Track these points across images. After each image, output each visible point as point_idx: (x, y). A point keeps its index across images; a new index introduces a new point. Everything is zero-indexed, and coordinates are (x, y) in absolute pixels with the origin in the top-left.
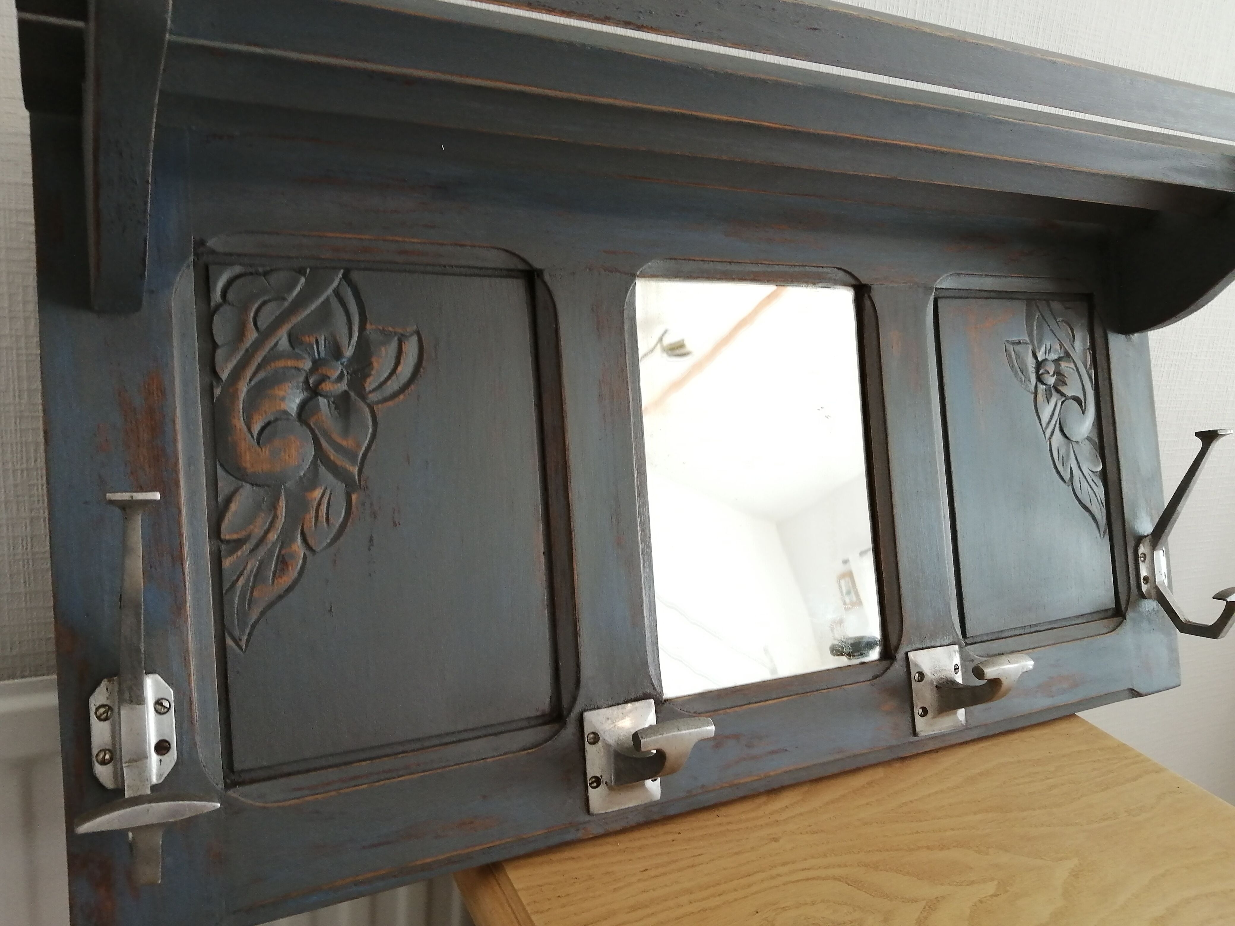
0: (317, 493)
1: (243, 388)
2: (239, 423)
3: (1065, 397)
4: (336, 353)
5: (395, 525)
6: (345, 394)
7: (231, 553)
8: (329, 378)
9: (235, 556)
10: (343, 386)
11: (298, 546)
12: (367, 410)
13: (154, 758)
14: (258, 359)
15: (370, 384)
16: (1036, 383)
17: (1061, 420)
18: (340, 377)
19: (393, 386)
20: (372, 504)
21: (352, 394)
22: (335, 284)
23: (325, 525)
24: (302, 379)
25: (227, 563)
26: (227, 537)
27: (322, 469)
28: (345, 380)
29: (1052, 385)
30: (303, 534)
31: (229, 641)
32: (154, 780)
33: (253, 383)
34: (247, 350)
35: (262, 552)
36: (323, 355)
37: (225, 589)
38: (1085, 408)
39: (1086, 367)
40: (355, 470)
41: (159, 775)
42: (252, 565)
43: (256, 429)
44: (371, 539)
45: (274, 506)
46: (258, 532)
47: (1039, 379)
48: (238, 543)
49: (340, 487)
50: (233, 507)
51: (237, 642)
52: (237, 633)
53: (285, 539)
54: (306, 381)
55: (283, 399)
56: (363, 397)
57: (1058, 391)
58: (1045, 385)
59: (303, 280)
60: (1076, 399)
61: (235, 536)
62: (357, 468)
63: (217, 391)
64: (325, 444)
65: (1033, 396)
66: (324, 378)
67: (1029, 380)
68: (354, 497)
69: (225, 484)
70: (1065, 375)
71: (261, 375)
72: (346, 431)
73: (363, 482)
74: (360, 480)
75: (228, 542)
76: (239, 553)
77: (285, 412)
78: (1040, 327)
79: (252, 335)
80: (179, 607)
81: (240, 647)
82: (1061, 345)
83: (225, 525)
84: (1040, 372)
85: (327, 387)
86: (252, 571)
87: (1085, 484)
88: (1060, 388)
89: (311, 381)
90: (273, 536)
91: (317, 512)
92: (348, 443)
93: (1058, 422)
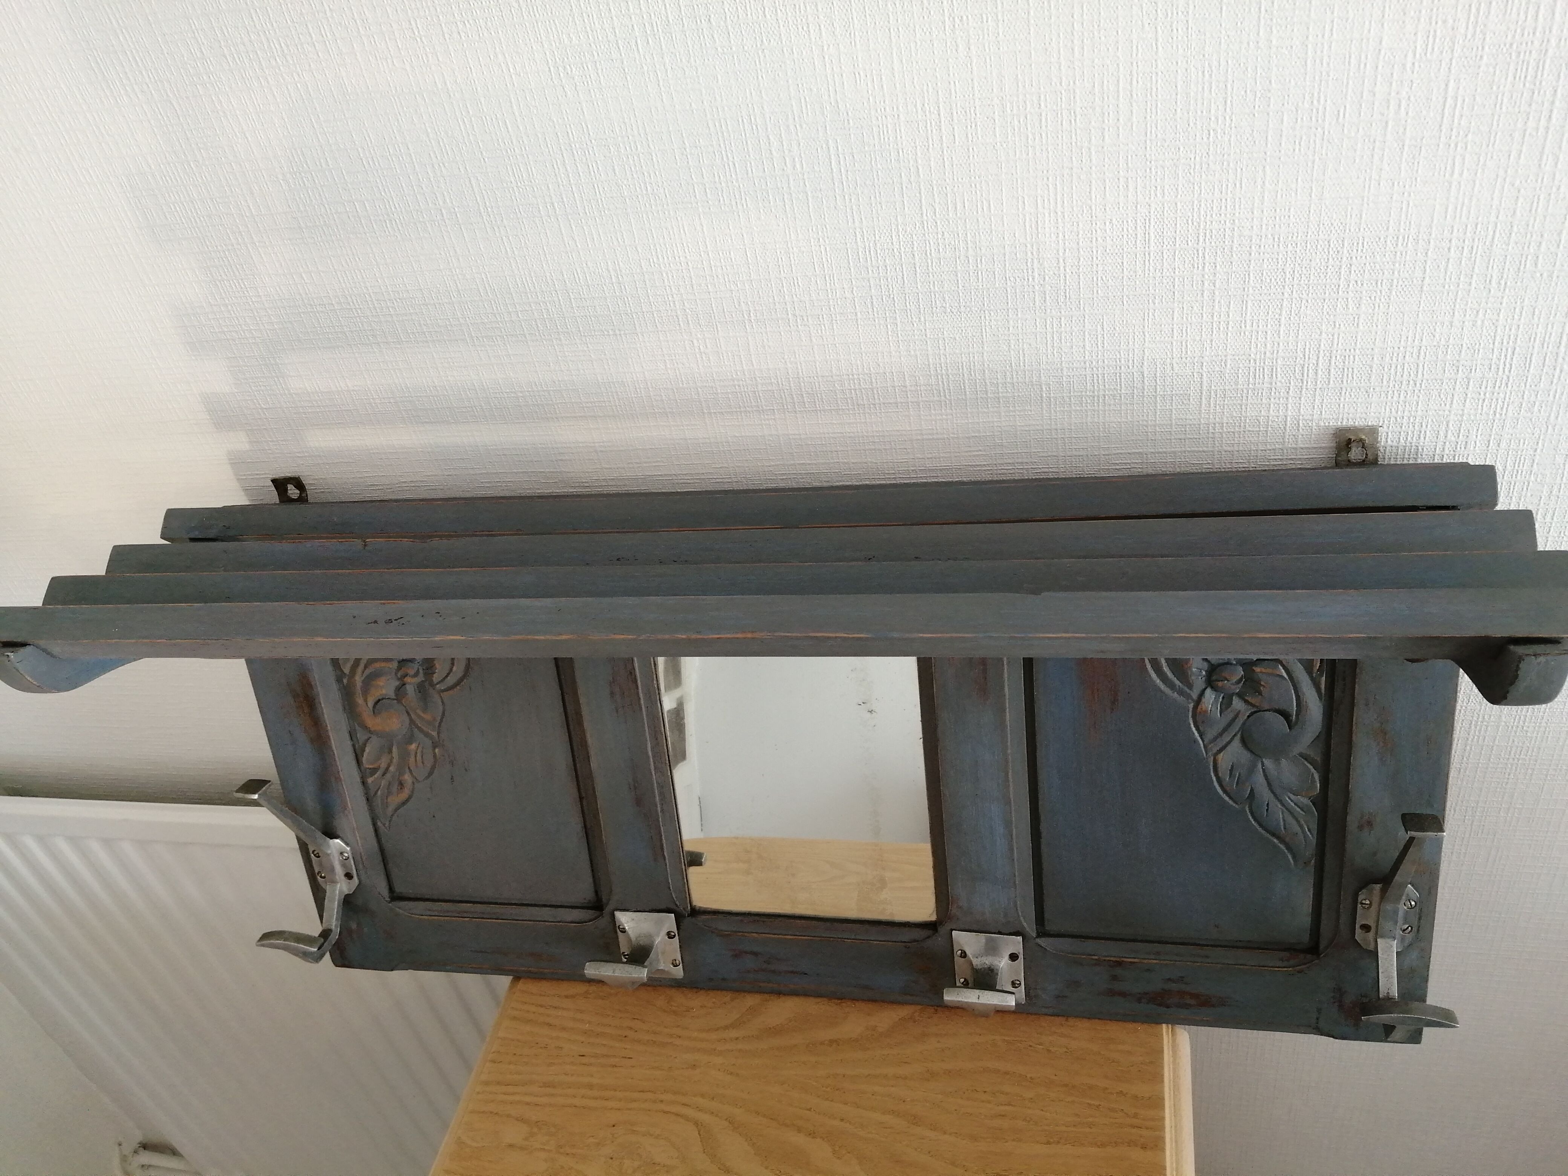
0: (413, 746)
1: (359, 679)
2: (360, 701)
3: (1258, 707)
5: (466, 770)
6: (422, 684)
7: (372, 774)
8: (409, 674)
9: (373, 778)
11: (408, 776)
12: (437, 696)
13: (344, 881)
15: (436, 678)
16: (1204, 689)
17: (1244, 733)
18: (416, 675)
19: (451, 680)
20: (449, 756)
21: (427, 684)
23: (422, 766)
24: (393, 674)
25: (370, 780)
26: (367, 766)
27: (415, 732)
28: (420, 675)
29: (1235, 693)
30: (410, 769)
31: (379, 824)
32: (347, 891)
33: (365, 675)
35: (388, 776)
37: (371, 796)
38: (1296, 723)
40: (434, 734)
41: (349, 889)
42: (384, 783)
43: (371, 704)
44: (452, 778)
45: (390, 752)
46: (383, 765)
47: (1211, 684)
48: (374, 771)
49: (428, 744)
50: (367, 750)
51: (383, 824)
52: (382, 819)
53: (400, 771)
54: (397, 675)
55: (384, 686)
56: (434, 686)
57: (1246, 702)
58: (1222, 692)
60: (1281, 712)
61: (370, 768)
62: (436, 733)
63: (344, 681)
64: (413, 716)
65: (1191, 706)
66: (407, 674)
67: (1190, 686)
68: (437, 751)
69: (361, 736)
70: (1262, 683)
71: (368, 671)
72: (425, 709)
73: (440, 743)
74: (439, 741)
75: (367, 769)
76: (375, 777)
77: (387, 695)
80: (344, 805)
81: (386, 827)
83: (364, 759)
84: (1214, 678)
85: (408, 679)
86: (384, 787)
87: (1277, 807)
88: (1249, 699)
89: (400, 675)
90: (393, 769)
91: (416, 757)
92: (427, 717)
93: (1239, 735)
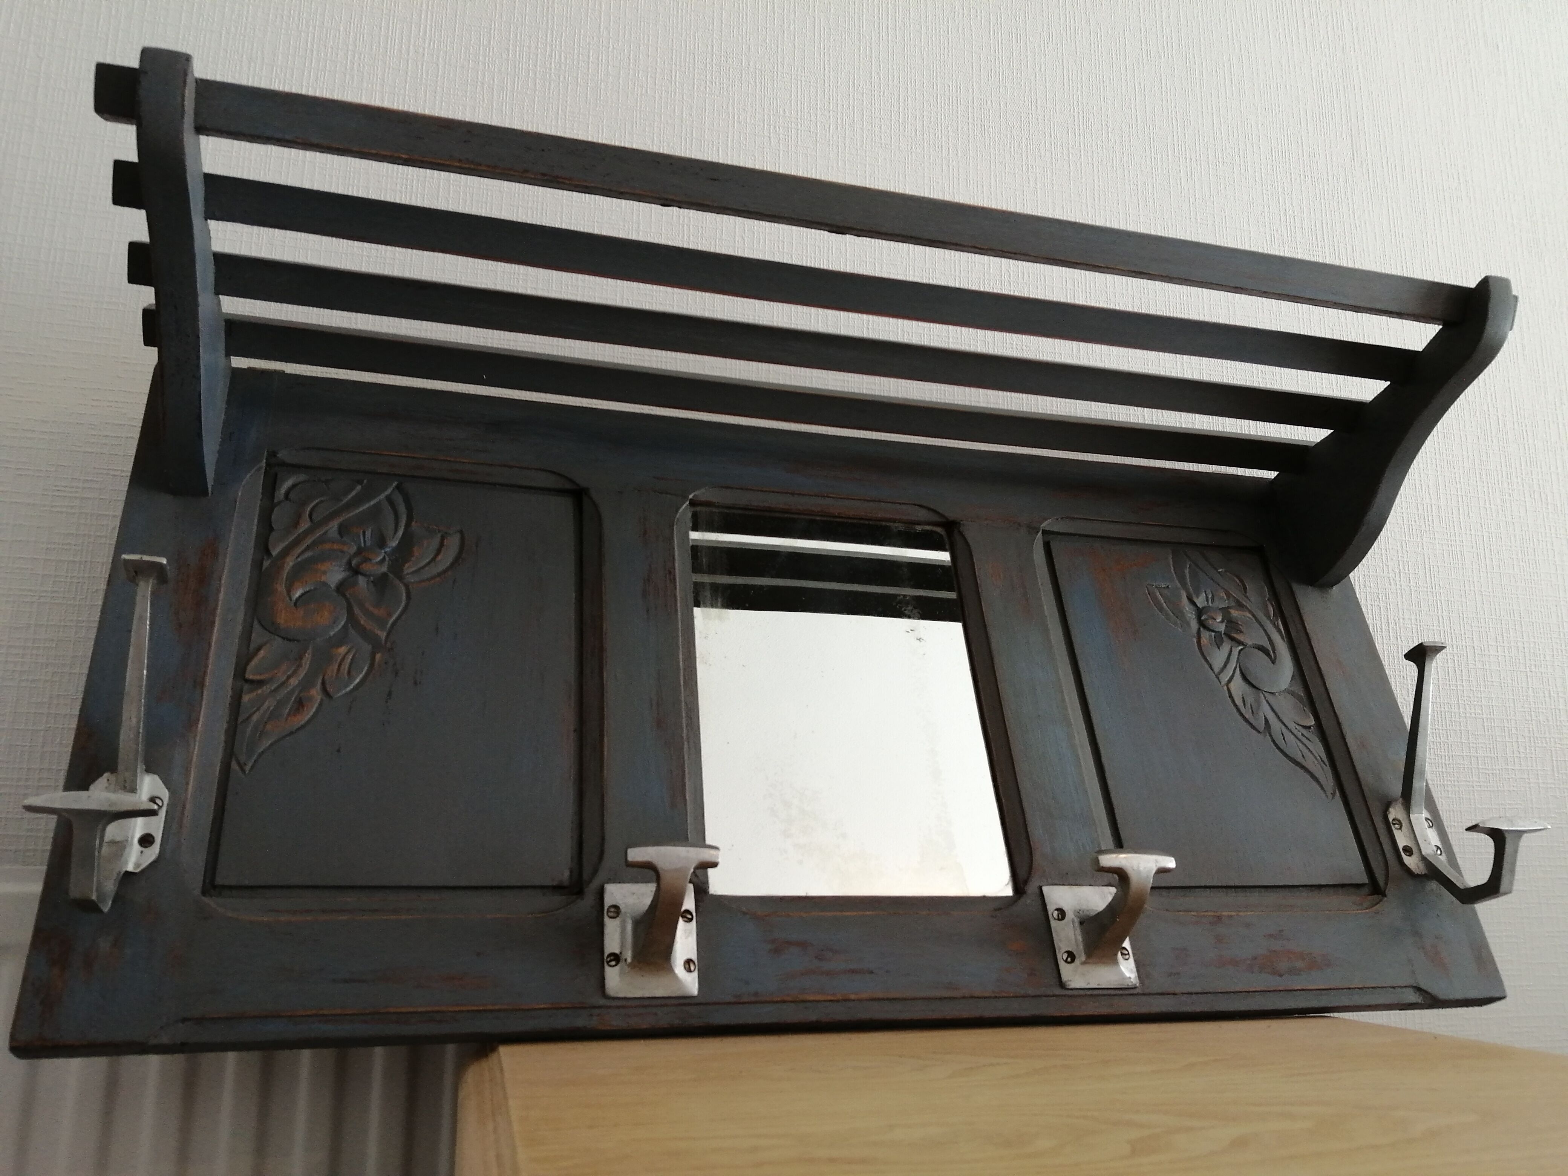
0: (343, 650)
1: (290, 562)
2: (281, 588)
3: (1243, 644)
4: (381, 543)
5: (415, 683)
6: (385, 575)
7: (252, 691)
8: (370, 560)
9: (255, 694)
10: (384, 569)
11: (316, 693)
12: (403, 588)
13: (136, 847)
14: (308, 541)
15: (408, 568)
16: (1199, 629)
17: (1242, 667)
18: (382, 562)
19: (432, 570)
20: (395, 664)
21: (391, 576)
22: (388, 492)
23: (346, 676)
24: (345, 560)
25: (246, 698)
26: (251, 677)
27: (352, 632)
28: (386, 563)
29: (1223, 632)
30: (323, 683)
31: (234, 765)
32: (130, 868)
33: (299, 559)
34: (299, 535)
35: (282, 693)
36: (368, 543)
37: (240, 720)
38: (1277, 659)
39: (1268, 617)
40: (383, 635)
41: (137, 865)
42: (270, 704)
43: (295, 593)
44: (390, 694)
45: (300, 658)
46: (281, 676)
47: (1202, 624)
48: (261, 684)
49: (367, 648)
50: (262, 653)
51: (241, 767)
52: (242, 758)
53: (306, 685)
54: (349, 563)
55: (325, 573)
56: (401, 578)
57: (1233, 639)
58: (1213, 631)
59: (359, 487)
60: (1261, 649)
61: (258, 677)
62: (385, 634)
63: (266, 564)
64: (356, 610)
65: (1195, 640)
66: (367, 560)
67: (1188, 624)
68: (378, 656)
69: (258, 635)
70: (1239, 623)
71: (308, 554)
72: (380, 603)
73: (389, 645)
74: (386, 641)
75: (252, 682)
76: (260, 691)
77: (325, 584)
78: (1194, 575)
79: (305, 525)
80: (192, 723)
81: (243, 771)
82: (1228, 595)
83: (250, 667)
84: (1203, 618)
85: (366, 567)
86: (269, 708)
87: (1290, 738)
88: (1234, 636)
89: (354, 562)
90: (294, 682)
91: (340, 665)
92: (380, 612)
93: (1238, 669)
